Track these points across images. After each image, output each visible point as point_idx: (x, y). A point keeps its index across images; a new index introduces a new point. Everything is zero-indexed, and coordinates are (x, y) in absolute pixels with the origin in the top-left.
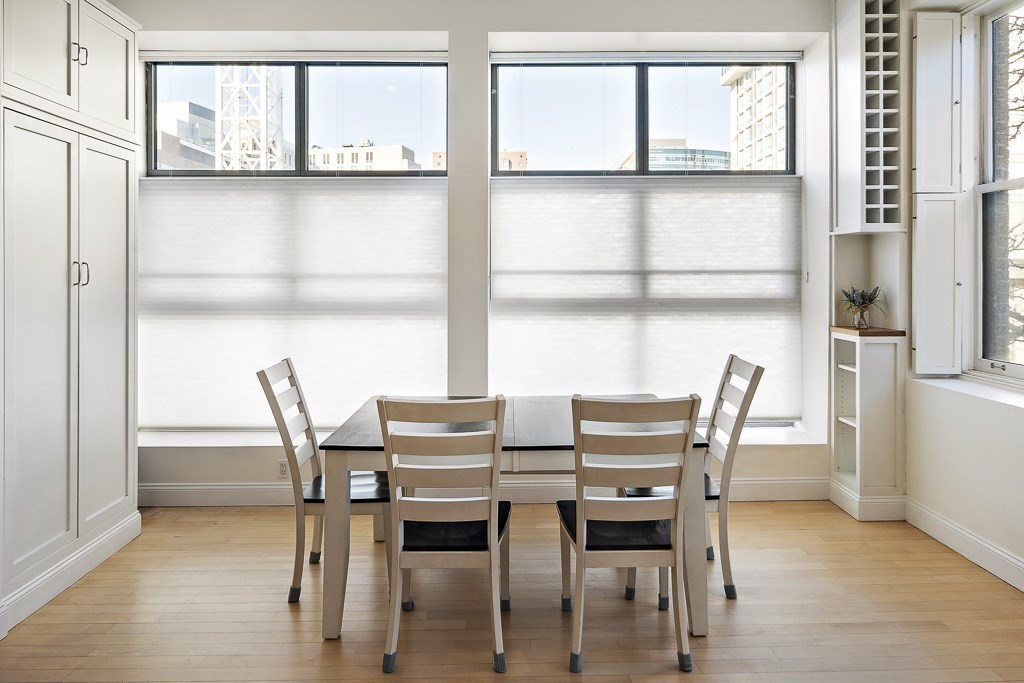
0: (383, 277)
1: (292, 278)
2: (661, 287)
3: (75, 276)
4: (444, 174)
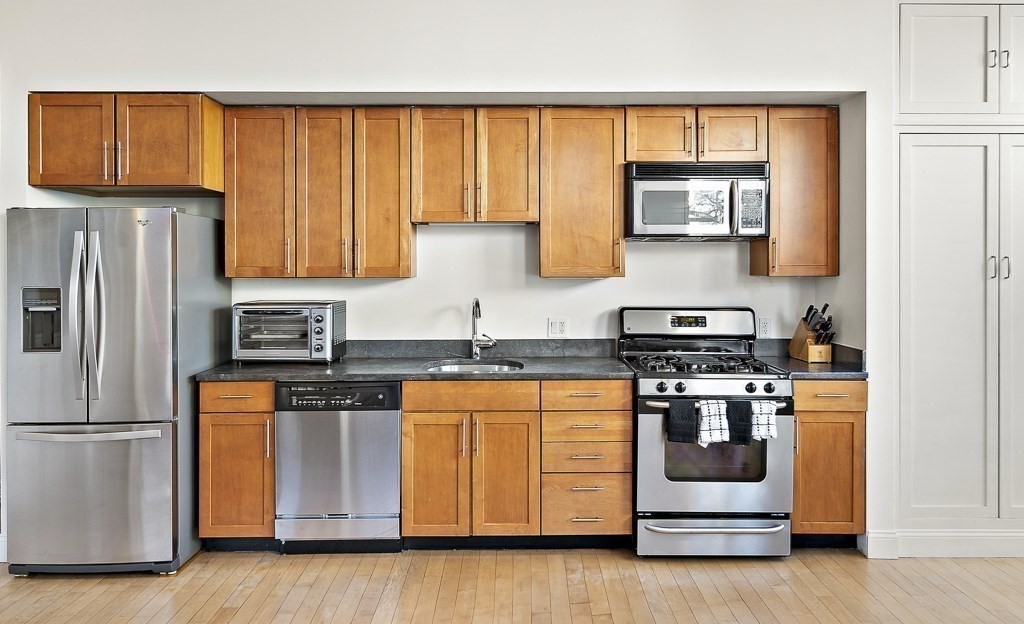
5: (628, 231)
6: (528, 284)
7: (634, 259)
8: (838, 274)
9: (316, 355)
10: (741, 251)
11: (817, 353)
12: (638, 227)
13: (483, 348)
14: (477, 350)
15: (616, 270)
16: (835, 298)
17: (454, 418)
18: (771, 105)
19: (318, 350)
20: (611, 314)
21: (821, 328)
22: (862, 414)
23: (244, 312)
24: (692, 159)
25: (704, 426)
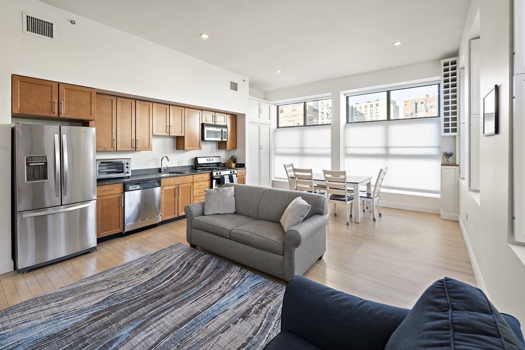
0: (320, 148)
1: (302, 148)
2: (393, 151)
3: (260, 148)
4: (330, 124)
5: (203, 139)
6: (174, 152)
7: (204, 146)
8: (236, 149)
9: (127, 175)
10: (216, 144)
11: (233, 165)
12: (206, 139)
13: (164, 169)
14: (163, 170)
15: (200, 148)
16: (236, 153)
17: (174, 187)
18: (227, 113)
19: (127, 173)
20: (192, 159)
21: (234, 160)
22: (245, 175)
23: (101, 163)
24: (214, 123)
25: (225, 181)
